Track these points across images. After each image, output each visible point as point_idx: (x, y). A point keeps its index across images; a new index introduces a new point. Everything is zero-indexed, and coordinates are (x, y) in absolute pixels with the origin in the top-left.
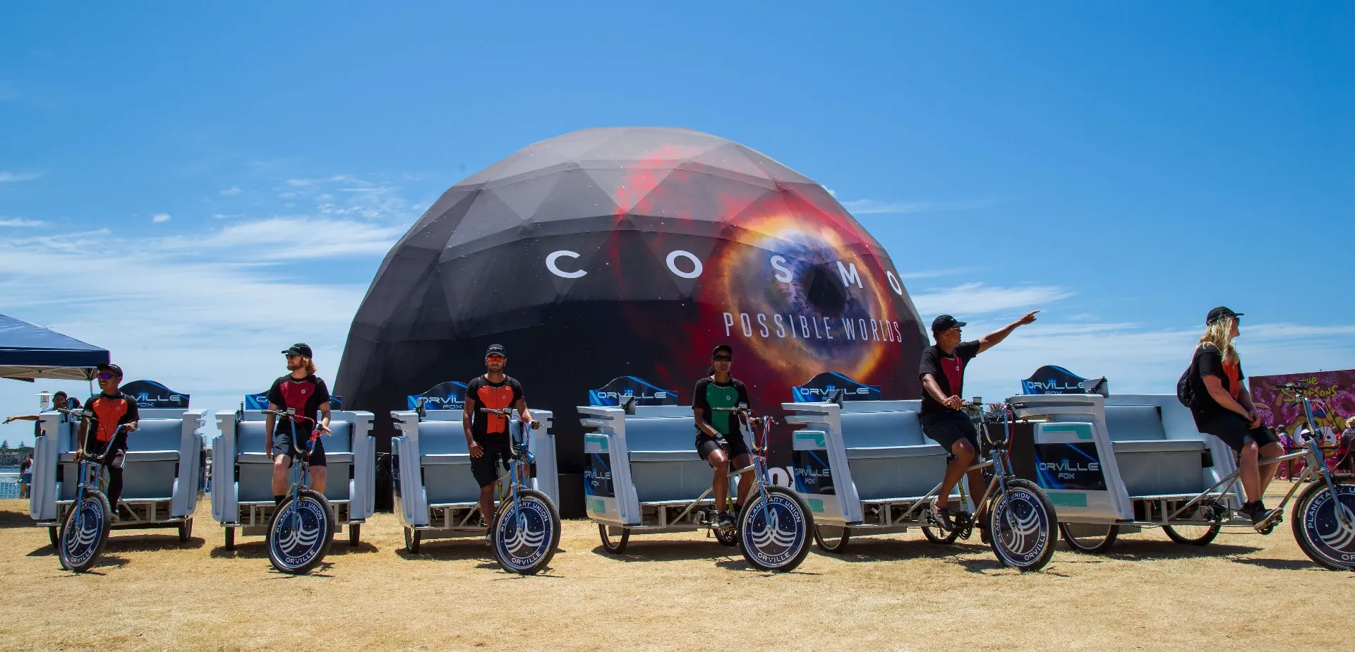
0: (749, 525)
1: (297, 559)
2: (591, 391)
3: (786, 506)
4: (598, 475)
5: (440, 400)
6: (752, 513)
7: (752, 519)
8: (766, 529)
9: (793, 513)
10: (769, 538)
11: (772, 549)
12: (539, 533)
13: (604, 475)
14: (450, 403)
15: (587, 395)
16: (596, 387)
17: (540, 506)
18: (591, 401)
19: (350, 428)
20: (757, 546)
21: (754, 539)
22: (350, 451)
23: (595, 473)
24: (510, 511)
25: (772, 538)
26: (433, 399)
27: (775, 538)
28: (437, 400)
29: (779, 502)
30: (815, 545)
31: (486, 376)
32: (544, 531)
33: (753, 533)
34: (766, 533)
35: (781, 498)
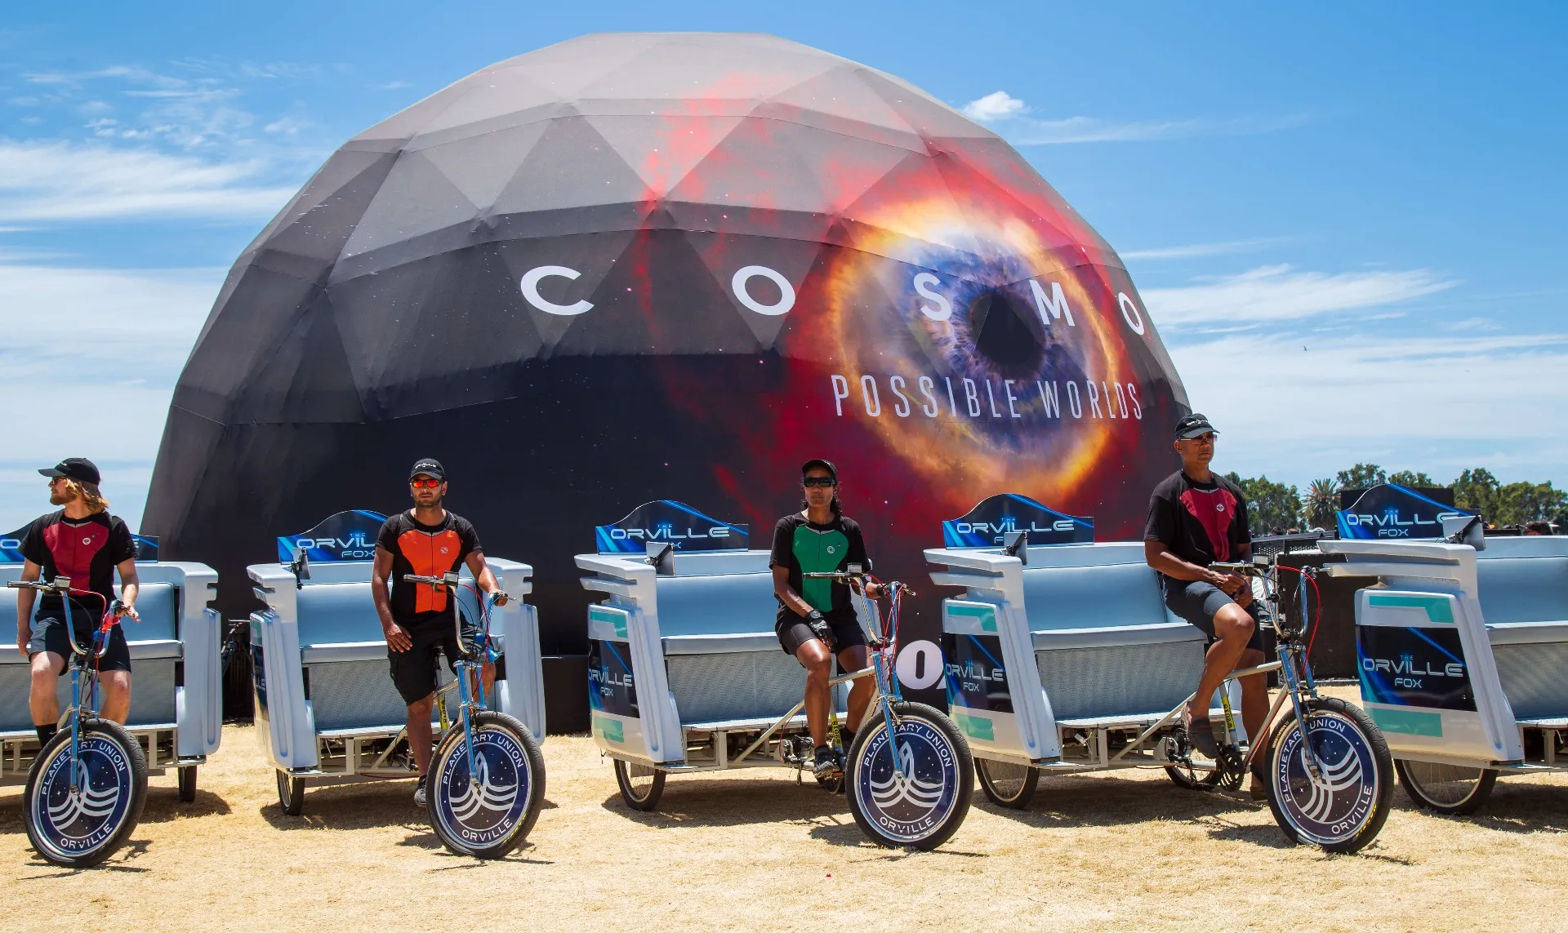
0: (865, 769)
1: (81, 840)
2: (599, 528)
3: (927, 738)
4: (611, 678)
5: (336, 543)
6: (870, 750)
7: (871, 759)
8: (894, 777)
9: (939, 751)
10: (898, 793)
11: (903, 811)
12: (508, 788)
13: (621, 679)
14: (353, 547)
15: (594, 534)
16: (609, 520)
17: (510, 742)
18: (600, 545)
19: (176, 593)
20: (879, 805)
21: (874, 794)
22: (177, 638)
23: (606, 674)
24: (458, 749)
25: (904, 794)
26: (322, 542)
27: (909, 792)
28: (330, 542)
29: (915, 732)
30: (978, 792)
31: (413, 512)
32: (517, 785)
33: (872, 784)
34: (894, 784)
35: (919, 725)
